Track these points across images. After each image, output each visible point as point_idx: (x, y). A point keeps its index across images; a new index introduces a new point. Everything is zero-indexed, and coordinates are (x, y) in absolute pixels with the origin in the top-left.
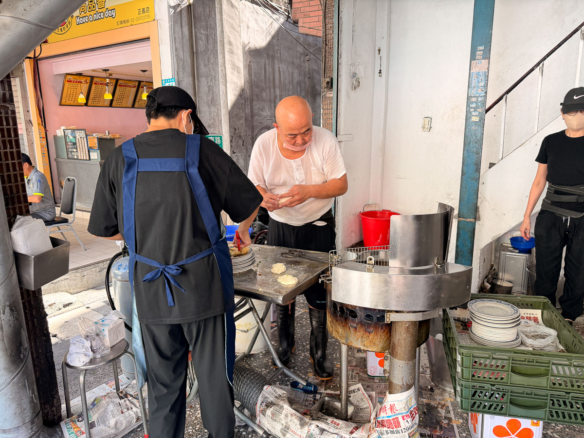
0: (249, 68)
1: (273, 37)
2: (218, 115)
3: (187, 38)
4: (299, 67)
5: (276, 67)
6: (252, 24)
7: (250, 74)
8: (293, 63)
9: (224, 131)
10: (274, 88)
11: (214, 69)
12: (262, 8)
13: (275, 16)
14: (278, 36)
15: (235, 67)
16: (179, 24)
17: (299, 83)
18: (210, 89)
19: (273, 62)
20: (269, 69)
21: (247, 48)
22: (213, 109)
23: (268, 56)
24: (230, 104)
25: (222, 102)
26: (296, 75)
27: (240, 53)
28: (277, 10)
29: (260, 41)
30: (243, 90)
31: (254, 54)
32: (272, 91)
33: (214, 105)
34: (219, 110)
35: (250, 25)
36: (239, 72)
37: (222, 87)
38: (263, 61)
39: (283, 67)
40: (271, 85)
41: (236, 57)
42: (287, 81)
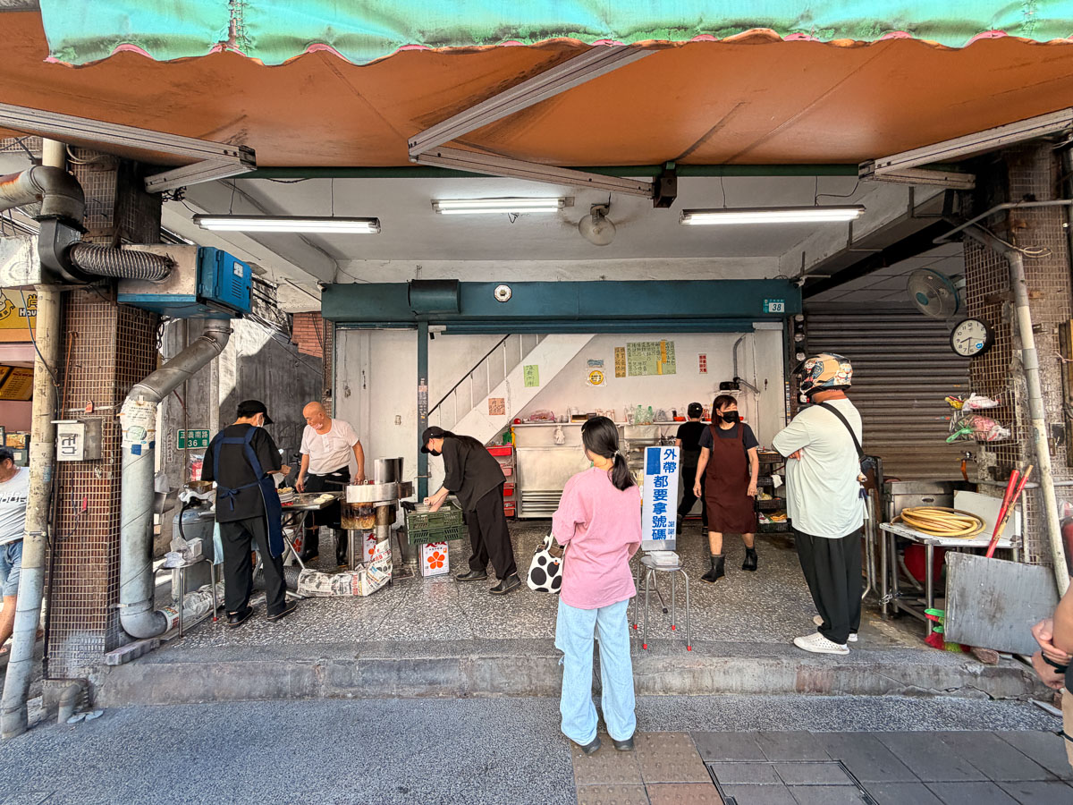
0: (241, 371)
1: (264, 346)
2: (206, 411)
3: (181, 345)
4: (289, 371)
5: (267, 371)
6: (245, 335)
7: (241, 376)
8: (283, 368)
9: (212, 425)
10: (265, 388)
11: (205, 372)
12: (256, 323)
13: (266, 329)
14: (269, 345)
15: (228, 371)
16: (174, 334)
17: (289, 385)
18: (201, 388)
19: (264, 367)
20: (260, 373)
21: (239, 355)
22: (202, 406)
23: (260, 361)
24: (221, 401)
25: (211, 400)
26: (285, 377)
27: (234, 359)
28: (270, 326)
29: (253, 349)
30: (234, 389)
31: (246, 360)
32: (263, 392)
33: (204, 403)
34: (208, 407)
35: (243, 336)
36: (231, 375)
37: (213, 387)
38: (254, 366)
39: (273, 371)
40: (262, 386)
41: (229, 363)
42: (277, 383)
